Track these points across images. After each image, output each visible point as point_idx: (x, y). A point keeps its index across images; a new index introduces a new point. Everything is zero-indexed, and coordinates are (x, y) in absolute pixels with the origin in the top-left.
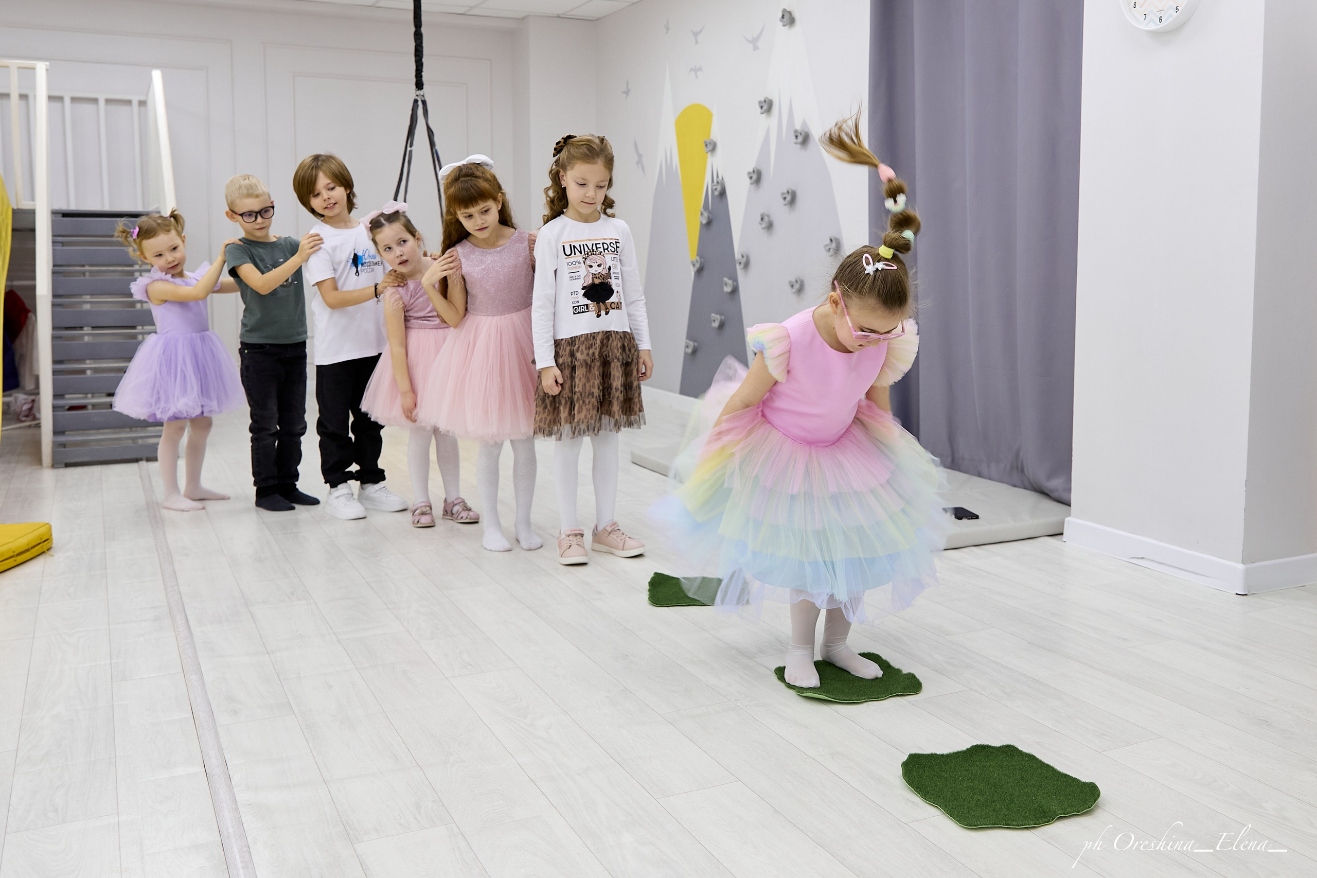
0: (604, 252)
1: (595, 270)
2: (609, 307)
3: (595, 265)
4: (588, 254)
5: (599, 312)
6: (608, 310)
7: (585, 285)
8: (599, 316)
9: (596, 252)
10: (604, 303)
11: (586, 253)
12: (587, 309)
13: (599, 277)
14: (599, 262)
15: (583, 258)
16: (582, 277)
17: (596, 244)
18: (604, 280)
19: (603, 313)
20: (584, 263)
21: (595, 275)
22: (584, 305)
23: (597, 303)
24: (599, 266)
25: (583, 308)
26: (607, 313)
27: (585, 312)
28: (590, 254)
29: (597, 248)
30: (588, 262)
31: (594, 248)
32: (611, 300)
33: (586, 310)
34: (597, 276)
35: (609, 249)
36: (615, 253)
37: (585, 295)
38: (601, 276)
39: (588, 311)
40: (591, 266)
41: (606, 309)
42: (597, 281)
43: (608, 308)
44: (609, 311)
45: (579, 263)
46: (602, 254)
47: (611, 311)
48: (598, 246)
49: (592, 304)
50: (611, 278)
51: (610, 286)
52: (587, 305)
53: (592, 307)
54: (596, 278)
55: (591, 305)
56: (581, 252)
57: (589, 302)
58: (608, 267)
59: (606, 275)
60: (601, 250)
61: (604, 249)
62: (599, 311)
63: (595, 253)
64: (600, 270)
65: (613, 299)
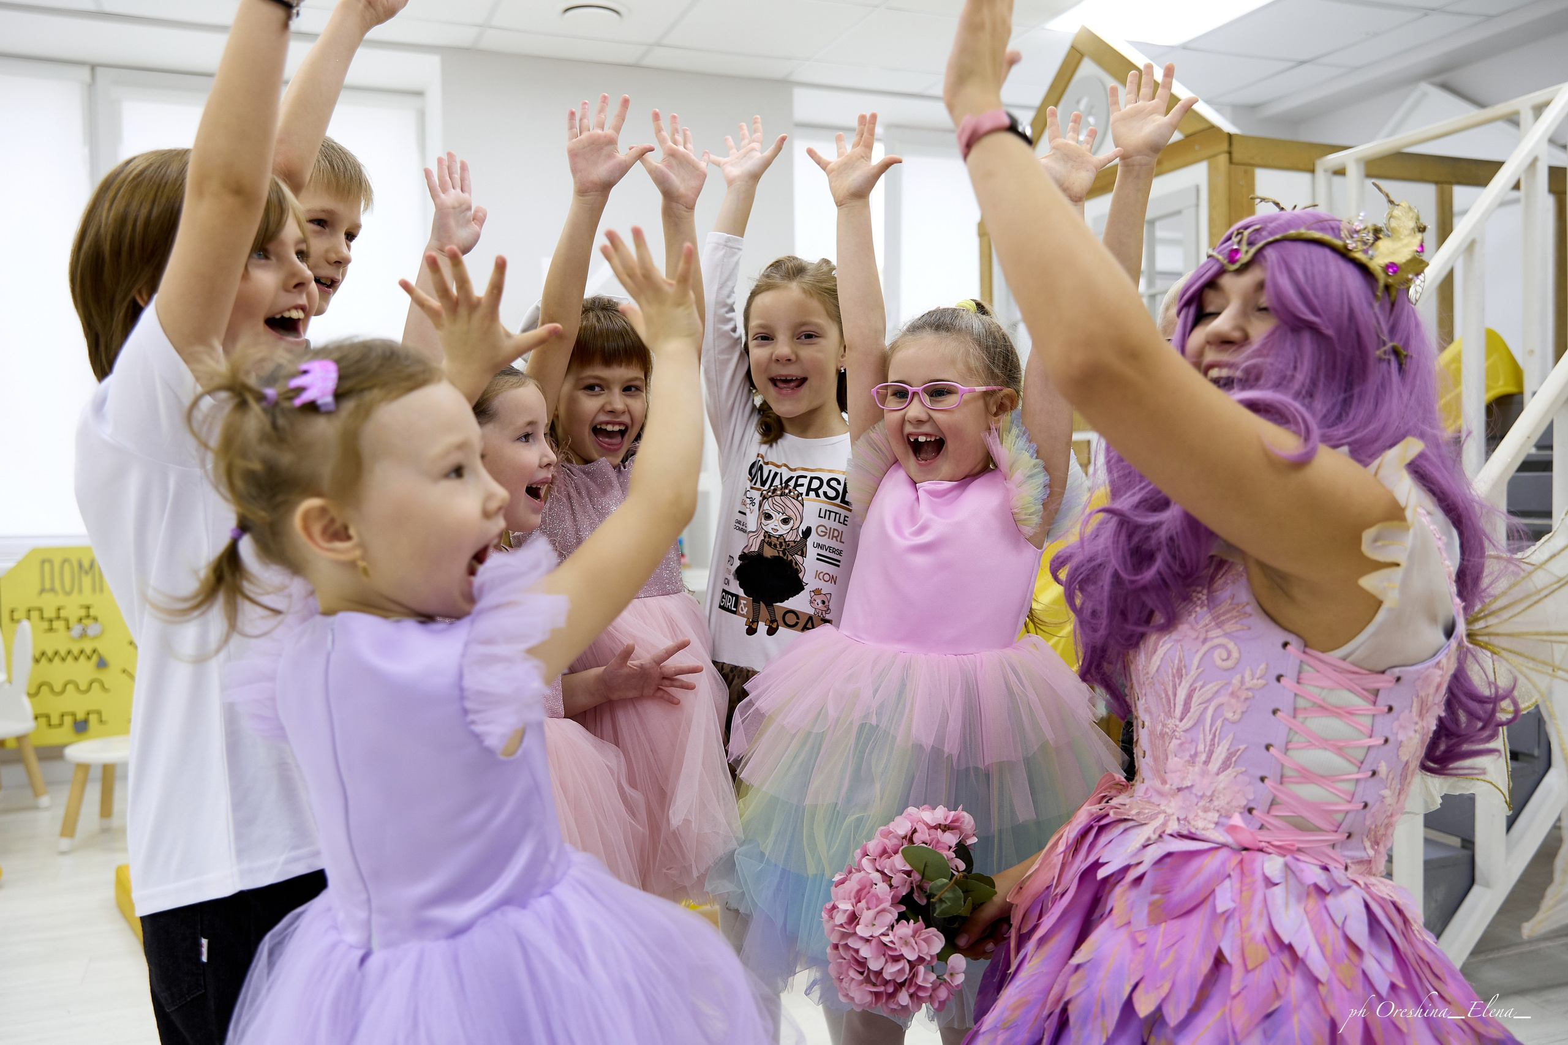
0: (807, 494)
1: (775, 526)
2: (780, 618)
3: (778, 517)
4: (775, 490)
5: (753, 622)
6: (774, 626)
7: (746, 551)
8: (751, 631)
9: (790, 492)
10: (769, 605)
11: (772, 488)
12: (735, 605)
13: (775, 545)
14: (789, 514)
15: (762, 496)
16: (746, 534)
18: (784, 554)
19: (762, 627)
20: (760, 506)
21: (770, 536)
22: (733, 595)
23: (754, 601)
24: (785, 521)
25: (727, 601)
26: (771, 632)
27: (728, 611)
28: (779, 492)
29: (796, 485)
30: (766, 507)
31: (792, 483)
32: (791, 603)
33: (733, 609)
34: (774, 540)
35: (821, 492)
36: (838, 501)
37: (740, 574)
38: (781, 543)
39: (734, 613)
40: (768, 517)
41: (772, 622)
42: (769, 552)
43: (777, 621)
44: (777, 629)
45: (752, 504)
46: (800, 498)
47: (782, 630)
48: (800, 481)
49: (744, 599)
50: (803, 555)
51: (797, 572)
52: (737, 597)
53: (742, 605)
54: (770, 544)
55: (742, 601)
56: (763, 483)
57: (741, 592)
58: (803, 527)
59: (792, 544)
60: (803, 490)
61: (809, 489)
62: (755, 621)
63: (787, 491)
64: (783, 530)
65: (799, 603)
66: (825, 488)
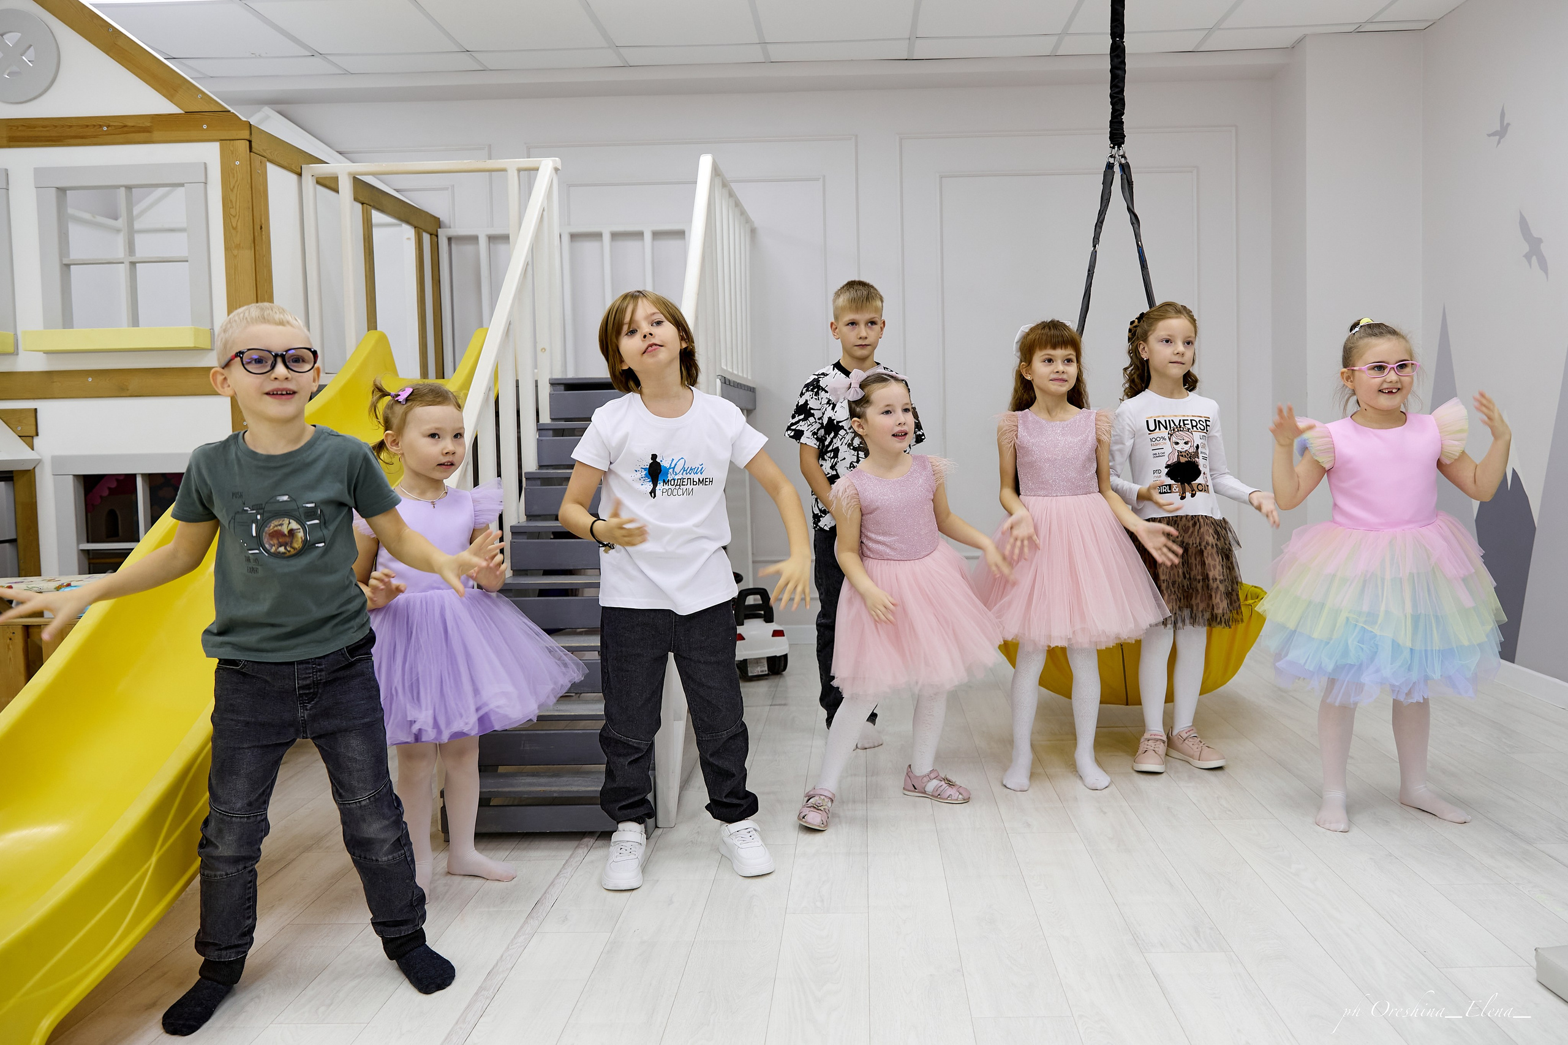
0: (1193, 429)
1: (1182, 447)
2: (1196, 489)
3: (1181, 442)
4: (1174, 430)
5: (1183, 494)
6: (1194, 492)
7: (1169, 463)
8: (1183, 498)
10: (1189, 484)
11: (1172, 429)
12: (1170, 489)
13: (1185, 456)
14: (1187, 440)
15: (1169, 434)
16: (1167, 454)
17: (1184, 420)
18: (1190, 459)
19: (1188, 495)
20: (1170, 439)
21: (1181, 452)
22: (1166, 485)
23: (1181, 484)
24: (1186, 443)
25: (1165, 488)
26: (1193, 496)
27: (1168, 493)
28: (1176, 430)
29: (1184, 424)
30: (1174, 439)
31: (1182, 424)
32: (1198, 481)
33: (1168, 491)
34: (1183, 454)
35: (1198, 427)
36: (1205, 431)
37: (1168, 474)
38: (1188, 454)
39: (1170, 493)
40: (1177, 443)
41: (1192, 491)
42: (1183, 460)
43: (1194, 490)
44: (1196, 493)
45: (1164, 439)
46: (1190, 431)
47: (1198, 493)
48: (1186, 422)
49: (1175, 484)
50: (1198, 458)
51: (1198, 466)
52: (1170, 485)
53: (1175, 488)
54: (1182, 456)
55: (1174, 486)
56: (1166, 428)
57: (1172, 482)
58: (1195, 445)
59: (1193, 453)
60: (1190, 426)
61: (1193, 426)
62: (1184, 492)
63: (1182, 429)
64: (1186, 447)
65: (1200, 480)
66: (1199, 425)
